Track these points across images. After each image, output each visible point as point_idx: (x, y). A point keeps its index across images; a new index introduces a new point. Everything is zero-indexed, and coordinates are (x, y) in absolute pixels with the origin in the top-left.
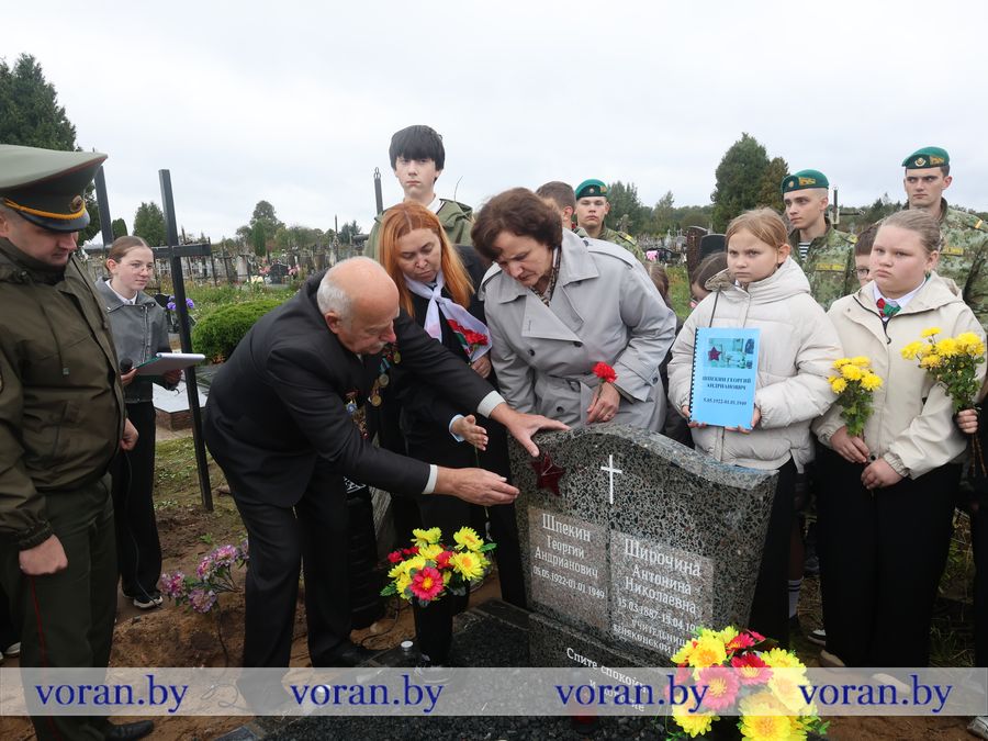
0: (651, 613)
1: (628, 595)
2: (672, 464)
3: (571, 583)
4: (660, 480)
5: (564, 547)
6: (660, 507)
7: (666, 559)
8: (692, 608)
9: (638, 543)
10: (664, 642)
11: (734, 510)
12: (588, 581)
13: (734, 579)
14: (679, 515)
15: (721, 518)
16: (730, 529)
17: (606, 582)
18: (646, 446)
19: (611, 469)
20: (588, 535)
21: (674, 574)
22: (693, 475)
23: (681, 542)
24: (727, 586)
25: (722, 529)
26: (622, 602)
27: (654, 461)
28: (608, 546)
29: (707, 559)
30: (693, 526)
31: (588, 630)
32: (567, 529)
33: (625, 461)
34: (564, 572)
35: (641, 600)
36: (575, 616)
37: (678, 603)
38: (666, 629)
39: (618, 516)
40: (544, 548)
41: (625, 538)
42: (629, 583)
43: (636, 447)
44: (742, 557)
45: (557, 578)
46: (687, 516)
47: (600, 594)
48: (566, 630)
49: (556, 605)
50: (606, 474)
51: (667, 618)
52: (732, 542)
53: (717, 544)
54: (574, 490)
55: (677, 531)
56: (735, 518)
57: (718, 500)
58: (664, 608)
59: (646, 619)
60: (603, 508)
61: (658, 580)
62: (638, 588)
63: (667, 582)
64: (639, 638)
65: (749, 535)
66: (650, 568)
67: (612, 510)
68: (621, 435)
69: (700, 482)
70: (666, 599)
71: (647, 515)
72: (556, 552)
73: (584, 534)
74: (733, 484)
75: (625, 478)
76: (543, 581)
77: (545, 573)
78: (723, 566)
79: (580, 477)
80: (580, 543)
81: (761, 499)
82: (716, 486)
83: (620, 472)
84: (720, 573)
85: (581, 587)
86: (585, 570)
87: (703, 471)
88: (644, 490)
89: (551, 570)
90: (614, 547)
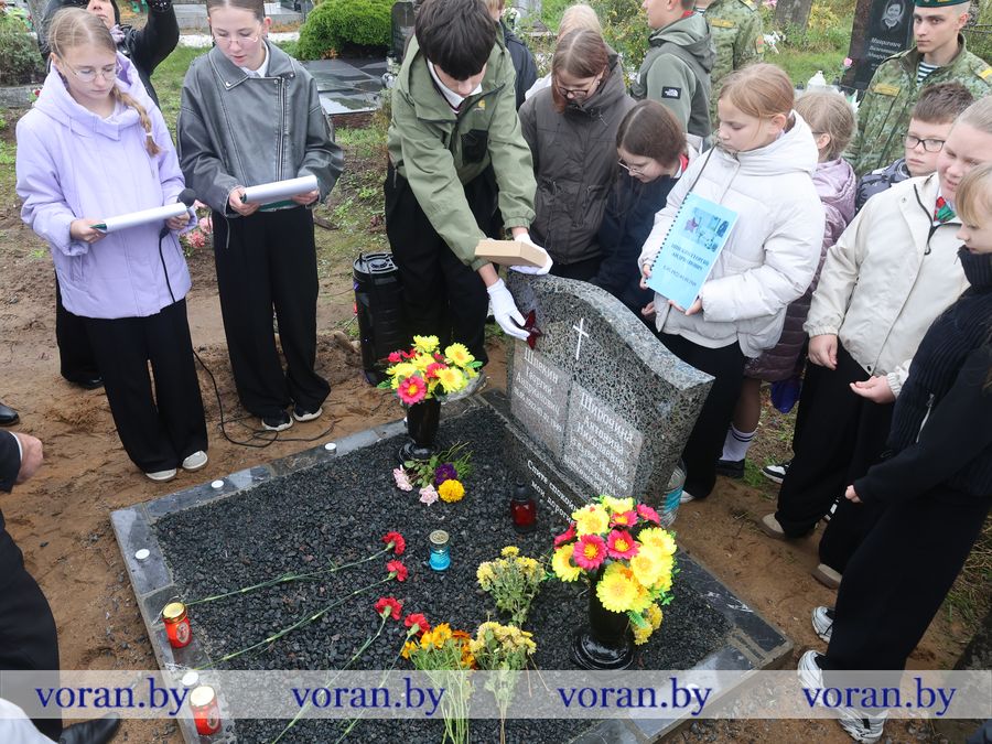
0: (592, 457)
1: (578, 436)
2: (627, 346)
3: (539, 411)
4: (615, 354)
5: (538, 381)
6: (612, 378)
7: (609, 420)
9: (591, 399)
10: (598, 482)
11: (665, 402)
12: (551, 414)
13: (655, 455)
14: (625, 390)
15: (656, 404)
16: (660, 416)
17: (564, 421)
18: (610, 321)
19: (580, 330)
20: (556, 378)
21: (613, 434)
22: (641, 360)
23: (623, 411)
24: (649, 459)
25: (654, 413)
26: (573, 440)
27: (614, 336)
28: (569, 392)
29: (639, 433)
30: (633, 402)
31: (546, 451)
32: (541, 367)
33: (592, 328)
34: (536, 400)
35: (587, 445)
36: (539, 439)
37: (612, 457)
38: (601, 474)
39: (580, 371)
40: (523, 374)
41: (583, 392)
42: (580, 428)
43: (602, 319)
44: (664, 441)
45: (529, 402)
46: (630, 393)
47: (558, 427)
48: (530, 445)
49: (526, 423)
50: (576, 333)
51: (603, 465)
52: (660, 427)
53: (648, 424)
54: (551, 336)
55: (621, 402)
56: (666, 409)
57: (656, 389)
58: (602, 458)
59: (588, 460)
60: (570, 361)
61: (601, 434)
62: (586, 435)
63: (607, 438)
64: (581, 472)
65: (674, 426)
66: (596, 422)
67: (576, 365)
68: (593, 304)
69: (645, 369)
70: (604, 451)
71: (602, 380)
72: (531, 382)
73: (554, 375)
74: (670, 380)
75: (590, 342)
76: (519, 401)
77: (522, 395)
78: (649, 442)
79: (557, 327)
80: (549, 382)
81: (690, 399)
82: (656, 376)
83: (587, 336)
84: (646, 447)
85: (546, 417)
86: (550, 405)
87: (651, 359)
88: (603, 358)
89: (526, 395)
90: (573, 396)
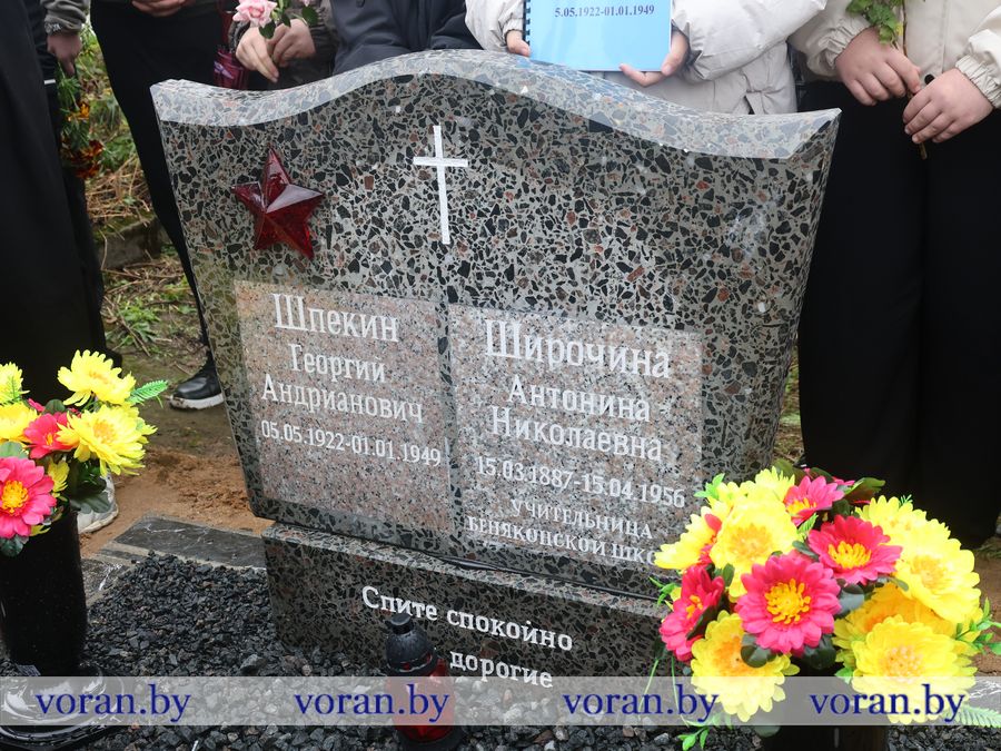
0: (557, 476)
1: (498, 446)
2: (595, 126)
3: (358, 444)
4: (564, 168)
5: (334, 365)
6: (569, 232)
7: (587, 352)
8: (654, 451)
9: (516, 327)
10: (590, 534)
11: (747, 213)
12: (399, 433)
13: (750, 369)
14: (616, 246)
15: (718, 234)
16: (739, 257)
17: (445, 428)
18: (524, 90)
19: (439, 160)
20: (392, 327)
21: (608, 381)
22: (645, 144)
23: (623, 306)
24: (733, 388)
25: (720, 260)
26: (485, 464)
27: (548, 124)
28: (443, 344)
29: (686, 335)
30: (649, 265)
31: (406, 541)
32: (337, 322)
33: (474, 136)
34: (338, 422)
35: (531, 453)
36: (369, 516)
37: (619, 443)
38: (594, 507)
39: (465, 269)
40: (282, 375)
41: (483, 320)
42: (500, 420)
43: (499, 97)
44: (767, 317)
45: (321, 438)
46: (635, 245)
47: (431, 456)
48: (354, 548)
49: (327, 503)
50: (425, 174)
51: (596, 482)
52: (744, 288)
53: (709, 298)
54: (349, 225)
55: (612, 283)
56: (749, 232)
57: (710, 196)
58: (586, 462)
59: (544, 493)
60: (426, 258)
61: (570, 400)
62: (523, 428)
63: (592, 403)
64: (531, 536)
65: (781, 266)
66: (549, 378)
67: (449, 259)
68: (460, 73)
69: (663, 160)
70: (590, 440)
71: (537, 258)
72: (315, 380)
73: (381, 324)
74: (745, 151)
75: (475, 176)
76: (285, 452)
77: (291, 433)
78: (723, 345)
79: (363, 190)
80: (375, 349)
81: (809, 177)
82: (704, 161)
83: (463, 163)
84: (716, 360)
85: (383, 450)
86: (388, 409)
87: (669, 130)
88: (525, 198)
89: (306, 422)
90: (458, 345)
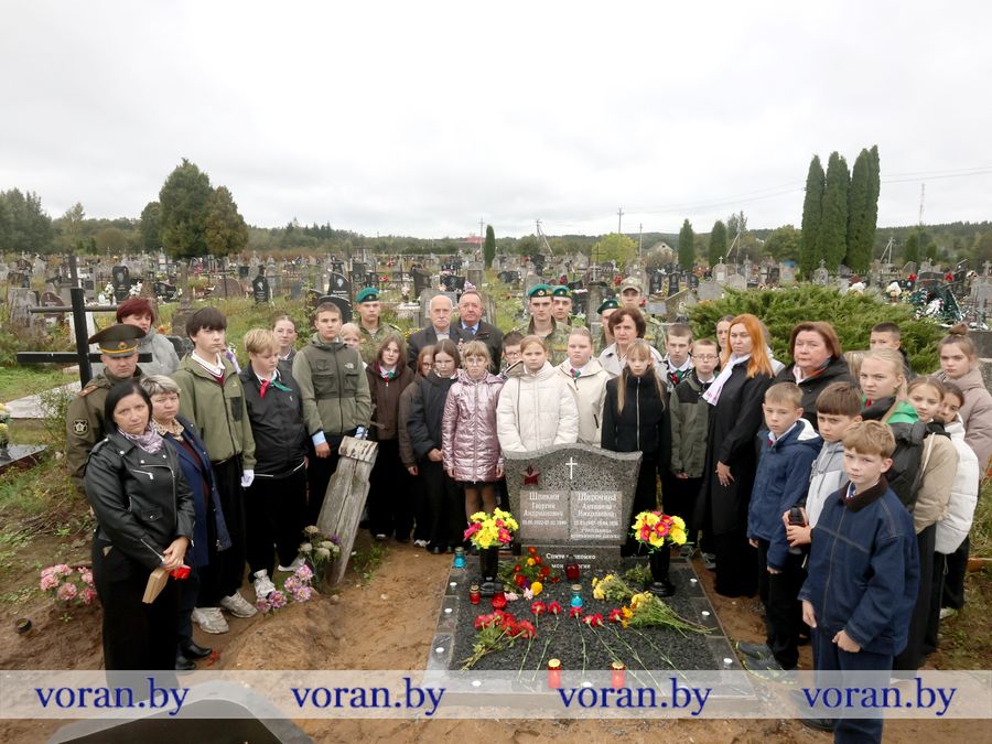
0: (592, 523)
1: (580, 518)
3: (546, 523)
5: (543, 506)
6: (597, 476)
7: (599, 497)
8: (612, 515)
9: (585, 494)
10: (599, 534)
12: (557, 518)
14: (606, 477)
16: (629, 477)
17: (567, 516)
20: (557, 497)
21: (604, 503)
26: (576, 523)
28: (569, 499)
32: (545, 497)
33: (579, 459)
34: (541, 518)
35: (587, 519)
37: (605, 514)
39: (575, 484)
40: (529, 510)
41: (579, 493)
42: (580, 513)
45: (538, 522)
47: (564, 523)
51: (600, 523)
55: (605, 484)
58: (598, 519)
59: (589, 526)
60: (566, 483)
61: (596, 507)
62: (585, 514)
63: (600, 507)
64: (585, 536)
66: (592, 503)
67: (572, 482)
70: (600, 514)
71: (590, 480)
72: (538, 510)
73: (555, 497)
77: (530, 522)
78: (624, 493)
79: (554, 470)
80: (553, 502)
84: (623, 496)
85: (553, 523)
86: (555, 514)
89: (534, 519)
90: (572, 499)
